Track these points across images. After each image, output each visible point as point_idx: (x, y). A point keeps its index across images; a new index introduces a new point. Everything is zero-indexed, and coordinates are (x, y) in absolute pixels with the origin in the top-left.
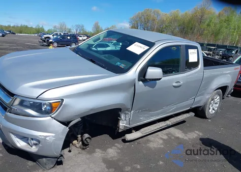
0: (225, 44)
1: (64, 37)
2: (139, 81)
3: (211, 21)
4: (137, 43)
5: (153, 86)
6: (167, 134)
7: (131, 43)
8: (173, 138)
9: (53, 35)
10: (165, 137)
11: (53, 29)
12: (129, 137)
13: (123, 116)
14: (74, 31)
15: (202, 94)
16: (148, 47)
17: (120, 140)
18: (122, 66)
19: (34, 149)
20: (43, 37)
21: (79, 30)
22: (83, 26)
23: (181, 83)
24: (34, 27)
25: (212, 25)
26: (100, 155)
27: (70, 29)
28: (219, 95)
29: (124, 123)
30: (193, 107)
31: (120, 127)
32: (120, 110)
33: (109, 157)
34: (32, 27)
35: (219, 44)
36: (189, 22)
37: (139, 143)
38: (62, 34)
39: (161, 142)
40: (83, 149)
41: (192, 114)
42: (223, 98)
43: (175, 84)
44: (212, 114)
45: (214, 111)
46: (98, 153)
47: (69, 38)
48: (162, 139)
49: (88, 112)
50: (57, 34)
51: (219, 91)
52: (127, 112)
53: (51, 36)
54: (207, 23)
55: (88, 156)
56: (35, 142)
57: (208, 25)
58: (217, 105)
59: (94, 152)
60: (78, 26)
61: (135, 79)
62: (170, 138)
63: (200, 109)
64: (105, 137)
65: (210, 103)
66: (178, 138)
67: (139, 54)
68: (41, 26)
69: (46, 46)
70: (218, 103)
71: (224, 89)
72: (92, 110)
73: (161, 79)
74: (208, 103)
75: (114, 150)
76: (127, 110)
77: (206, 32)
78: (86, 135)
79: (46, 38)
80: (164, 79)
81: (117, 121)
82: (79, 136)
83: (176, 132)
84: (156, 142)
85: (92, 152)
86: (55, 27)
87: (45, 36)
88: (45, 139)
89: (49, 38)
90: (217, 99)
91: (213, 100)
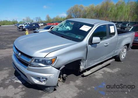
0: (121, 21)
1: (31, 25)
2: (89, 44)
3: (112, 9)
4: (84, 26)
5: (95, 47)
6: (103, 71)
7: (81, 26)
8: (106, 72)
9: (24, 25)
10: (103, 73)
11: (22, 21)
12: (85, 74)
13: (82, 64)
14: (35, 21)
15: (118, 49)
16: (91, 27)
17: (80, 76)
18: (79, 38)
19: (43, 83)
20: (19, 26)
21: (38, 20)
22: (40, 18)
23: (108, 44)
24: (11, 21)
25: (113, 11)
26: (73, 84)
27: (33, 20)
28: (126, 48)
29: (82, 67)
30: (114, 56)
31: (81, 69)
32: (80, 60)
33: (78, 84)
34: (10, 21)
35: (118, 21)
36: (100, 10)
37: (90, 77)
38: (30, 23)
39: (101, 75)
40: (64, 82)
41: (114, 60)
42: (128, 50)
43: (105, 45)
44: (123, 59)
45: (124, 57)
46: (72, 83)
47: (34, 25)
48: (101, 73)
49: (68, 62)
50: (26, 24)
51: (126, 47)
52: (84, 61)
53: (23, 25)
54: (110, 10)
55: (67, 85)
56: (44, 79)
57: (111, 11)
58: (125, 54)
59: (70, 83)
60: (37, 18)
61: (87, 44)
62: (105, 73)
63: (117, 57)
64: (72, 76)
65: (122, 53)
66: (109, 72)
67: (87, 31)
68: (15, 20)
69: (22, 31)
70: (126, 53)
71: (128, 45)
72: (69, 61)
73: (99, 43)
74: (121, 53)
75: (79, 81)
76: (84, 60)
77: (110, 15)
78: (65, 75)
79: (20, 26)
80: (101, 42)
81: (79, 66)
82: (61, 75)
83: (107, 70)
84: (99, 75)
85: (68, 83)
86: (24, 20)
87: (20, 25)
88: (50, 78)
89: (22, 26)
90: (125, 50)
91: (123, 51)
